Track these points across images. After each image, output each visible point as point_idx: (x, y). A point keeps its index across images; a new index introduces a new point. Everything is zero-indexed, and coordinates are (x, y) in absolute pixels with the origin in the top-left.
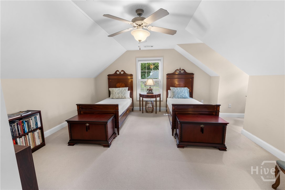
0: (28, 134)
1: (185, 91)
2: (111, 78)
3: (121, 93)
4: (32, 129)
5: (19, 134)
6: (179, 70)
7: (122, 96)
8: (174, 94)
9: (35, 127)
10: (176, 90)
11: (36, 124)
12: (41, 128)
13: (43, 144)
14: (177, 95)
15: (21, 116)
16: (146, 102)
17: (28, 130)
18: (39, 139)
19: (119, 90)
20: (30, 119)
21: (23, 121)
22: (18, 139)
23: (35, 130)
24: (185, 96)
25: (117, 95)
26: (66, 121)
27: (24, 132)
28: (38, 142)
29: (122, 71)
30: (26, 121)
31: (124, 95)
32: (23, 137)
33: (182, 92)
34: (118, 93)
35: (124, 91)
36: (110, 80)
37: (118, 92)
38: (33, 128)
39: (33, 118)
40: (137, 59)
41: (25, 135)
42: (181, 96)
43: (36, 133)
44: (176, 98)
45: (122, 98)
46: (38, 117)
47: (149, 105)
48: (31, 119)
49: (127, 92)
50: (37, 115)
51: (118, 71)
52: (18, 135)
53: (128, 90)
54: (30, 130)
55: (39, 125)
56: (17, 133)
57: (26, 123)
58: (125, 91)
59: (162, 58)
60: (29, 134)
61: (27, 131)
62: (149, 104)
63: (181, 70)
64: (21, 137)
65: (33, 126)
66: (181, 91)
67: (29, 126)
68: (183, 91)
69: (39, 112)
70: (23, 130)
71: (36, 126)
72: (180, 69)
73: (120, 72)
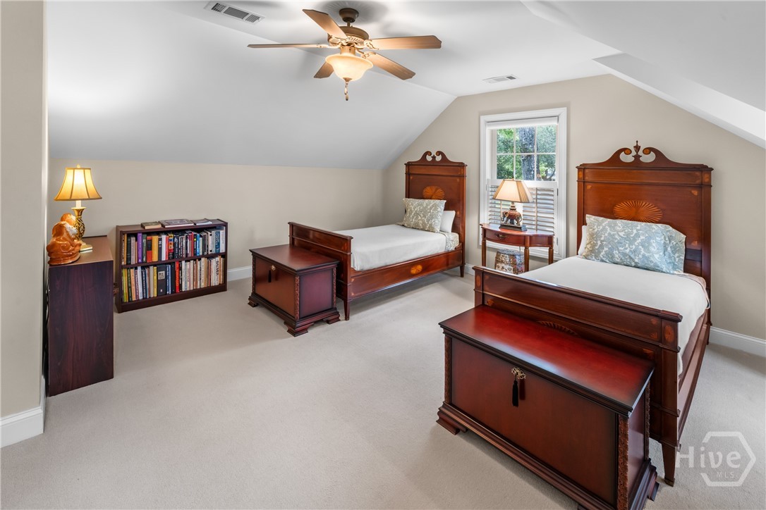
0: (200, 260)
1: (649, 238)
2: (414, 172)
3: (422, 215)
4: (209, 253)
5: (187, 254)
6: (634, 153)
7: (424, 223)
8: (595, 245)
9: (214, 252)
10: (604, 229)
11: (218, 245)
12: (224, 256)
13: (222, 288)
14: (606, 249)
15: (195, 224)
16: (499, 253)
17: (203, 252)
18: (218, 274)
19: (422, 205)
20: (209, 233)
21: (196, 235)
22: (183, 262)
23: (213, 256)
24: (648, 258)
25: (413, 217)
26: (251, 251)
27: (195, 254)
28: (215, 280)
29: (439, 153)
30: (201, 236)
31: (428, 221)
32: (192, 261)
33: (635, 240)
34: (417, 214)
35: (431, 208)
36: (411, 178)
37: (416, 211)
38: (211, 251)
39: (214, 232)
40: (484, 119)
41: (195, 260)
42: (625, 254)
43: (214, 261)
44: (602, 261)
45: (423, 230)
46: (222, 233)
47: (503, 265)
48: (211, 235)
49: (440, 214)
50: (222, 229)
51: (428, 153)
52: (184, 256)
53: (445, 209)
54: (206, 253)
55: (222, 249)
56: (184, 252)
57: (201, 239)
58: (435, 210)
59: (562, 112)
60: (203, 259)
61: (201, 254)
62: (502, 262)
63: (640, 153)
64: (189, 261)
65: (211, 248)
66: (628, 235)
67: (205, 246)
68: (638, 235)
69: (226, 225)
70: (194, 249)
71: (216, 248)
72: (637, 148)
73: (434, 157)
